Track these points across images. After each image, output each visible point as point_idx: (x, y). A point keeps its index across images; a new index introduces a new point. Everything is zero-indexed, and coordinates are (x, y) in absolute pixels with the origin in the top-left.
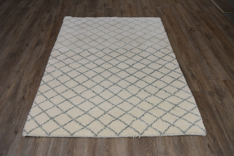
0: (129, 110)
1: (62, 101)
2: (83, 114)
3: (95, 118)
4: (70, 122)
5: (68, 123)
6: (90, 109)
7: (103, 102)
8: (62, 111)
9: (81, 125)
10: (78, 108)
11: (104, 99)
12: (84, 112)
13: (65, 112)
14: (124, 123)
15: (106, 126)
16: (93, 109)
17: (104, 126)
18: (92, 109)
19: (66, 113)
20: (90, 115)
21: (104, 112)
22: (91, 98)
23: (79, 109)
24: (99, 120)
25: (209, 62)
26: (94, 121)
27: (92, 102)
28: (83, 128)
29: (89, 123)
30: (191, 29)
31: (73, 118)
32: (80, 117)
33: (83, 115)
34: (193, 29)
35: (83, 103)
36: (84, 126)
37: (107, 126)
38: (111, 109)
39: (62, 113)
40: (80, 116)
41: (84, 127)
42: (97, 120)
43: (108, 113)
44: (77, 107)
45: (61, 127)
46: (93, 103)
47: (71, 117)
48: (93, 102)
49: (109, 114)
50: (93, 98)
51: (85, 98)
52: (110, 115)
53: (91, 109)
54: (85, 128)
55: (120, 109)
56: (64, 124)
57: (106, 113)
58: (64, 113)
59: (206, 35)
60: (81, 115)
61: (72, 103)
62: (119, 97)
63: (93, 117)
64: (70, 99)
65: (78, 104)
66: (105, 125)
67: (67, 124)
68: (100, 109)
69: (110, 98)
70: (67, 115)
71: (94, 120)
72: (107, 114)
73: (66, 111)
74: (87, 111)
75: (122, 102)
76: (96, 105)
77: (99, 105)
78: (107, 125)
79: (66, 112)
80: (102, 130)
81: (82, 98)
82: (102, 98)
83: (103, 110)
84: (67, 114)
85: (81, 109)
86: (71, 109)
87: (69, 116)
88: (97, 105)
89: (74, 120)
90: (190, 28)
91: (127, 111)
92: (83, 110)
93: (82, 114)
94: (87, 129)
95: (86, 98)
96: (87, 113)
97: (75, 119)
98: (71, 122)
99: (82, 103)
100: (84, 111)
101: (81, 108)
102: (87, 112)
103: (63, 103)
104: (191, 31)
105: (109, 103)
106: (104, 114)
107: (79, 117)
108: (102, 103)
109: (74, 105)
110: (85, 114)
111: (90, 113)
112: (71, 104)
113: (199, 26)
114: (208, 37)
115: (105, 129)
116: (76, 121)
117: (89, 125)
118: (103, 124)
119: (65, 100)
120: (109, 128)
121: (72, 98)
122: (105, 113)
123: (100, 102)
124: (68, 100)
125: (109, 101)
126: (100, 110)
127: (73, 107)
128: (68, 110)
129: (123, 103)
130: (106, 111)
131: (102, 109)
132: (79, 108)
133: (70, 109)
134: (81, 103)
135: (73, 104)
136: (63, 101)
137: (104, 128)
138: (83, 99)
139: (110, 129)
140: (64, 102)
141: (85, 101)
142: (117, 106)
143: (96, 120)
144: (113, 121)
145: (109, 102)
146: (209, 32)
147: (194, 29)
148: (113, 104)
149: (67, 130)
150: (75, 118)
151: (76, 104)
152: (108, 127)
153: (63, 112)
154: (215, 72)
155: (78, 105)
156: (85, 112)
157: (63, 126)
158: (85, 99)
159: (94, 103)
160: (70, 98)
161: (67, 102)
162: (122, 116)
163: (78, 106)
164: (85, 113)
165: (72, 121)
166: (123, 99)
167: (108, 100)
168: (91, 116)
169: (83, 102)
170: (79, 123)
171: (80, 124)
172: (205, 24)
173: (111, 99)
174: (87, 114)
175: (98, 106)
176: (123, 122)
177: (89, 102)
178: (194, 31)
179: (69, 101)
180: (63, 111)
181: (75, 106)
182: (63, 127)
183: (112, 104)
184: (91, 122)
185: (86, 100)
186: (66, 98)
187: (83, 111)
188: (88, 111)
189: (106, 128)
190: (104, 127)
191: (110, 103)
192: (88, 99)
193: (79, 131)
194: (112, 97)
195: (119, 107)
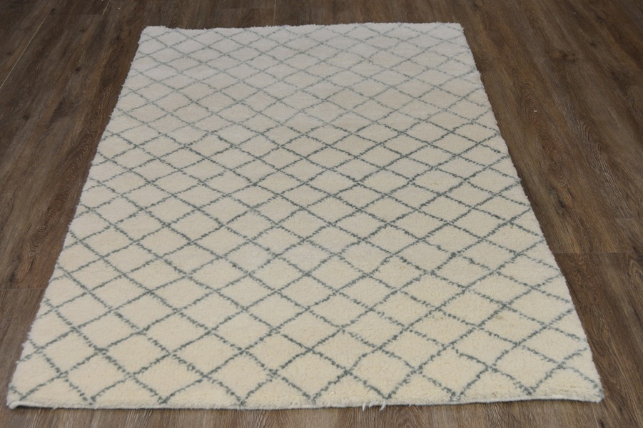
0: (349, 323)
1: (133, 298)
2: (202, 337)
3: (240, 349)
4: (158, 361)
5: (151, 364)
6: (222, 320)
7: (265, 298)
8: (134, 328)
9: (194, 371)
10: (185, 318)
11: (269, 288)
12: (203, 328)
13: (141, 329)
14: (333, 363)
15: (275, 373)
16: (234, 319)
17: (268, 372)
18: (229, 321)
19: (145, 335)
20: (222, 338)
21: (269, 330)
22: (228, 285)
23: (188, 321)
24: (250, 355)
25: (619, 160)
26: (236, 358)
27: (229, 299)
28: (199, 381)
29: (219, 364)
30: (565, 56)
31: (167, 349)
32: (191, 345)
33: (199, 339)
34: (570, 58)
35: (202, 301)
36: (202, 374)
37: (278, 373)
38: (290, 320)
39: (132, 335)
40: (191, 342)
41: (204, 376)
42: (244, 354)
43: (282, 333)
44: (182, 315)
45: (130, 377)
46: (233, 301)
47: (161, 346)
48: (233, 298)
49: (286, 336)
50: (232, 284)
51: (209, 285)
52: (286, 339)
53: (226, 321)
54: (205, 379)
55: (322, 317)
56: (137, 369)
57: (275, 331)
58: (139, 333)
59: (613, 73)
60: (194, 338)
61: (165, 303)
62: (319, 281)
63: (232, 345)
64: (158, 288)
65: (185, 305)
66: (270, 370)
67: (150, 369)
68: (256, 318)
69: (289, 284)
70: (149, 339)
71: (236, 355)
72: (278, 335)
73: (146, 327)
74: (214, 326)
75: (328, 298)
76: (243, 308)
77: (251, 306)
78: (277, 370)
79: (145, 332)
80: (260, 386)
81: (198, 285)
82: (264, 284)
83: (265, 322)
84: (149, 337)
85: (194, 322)
86: (162, 319)
87: (156, 343)
88: (247, 308)
89: (170, 356)
90: (561, 52)
91: (343, 326)
92: (201, 323)
93: (198, 336)
94: (213, 383)
95: (211, 286)
96: (213, 332)
97: (175, 351)
98: (163, 362)
99: (199, 300)
100: (202, 326)
101: (193, 318)
102: (215, 329)
103: (137, 301)
104: (562, 61)
105: (285, 300)
106: (270, 335)
107: (188, 344)
108: (261, 302)
109: (171, 307)
110: (205, 337)
111: (221, 331)
112: (161, 304)
113: (593, 44)
114: (620, 81)
115: (271, 381)
116: (179, 358)
117: (219, 370)
118: (263, 365)
119: (144, 294)
120: (284, 379)
121: (166, 287)
122: (271, 331)
124: (153, 294)
125: (284, 294)
126: (257, 322)
127: (168, 316)
128: (153, 324)
129: (329, 301)
130: (275, 327)
131: (260, 320)
132: (189, 318)
133: (157, 321)
134: (195, 303)
135: (168, 305)
136: (137, 296)
137: (269, 378)
138: (201, 287)
139: (287, 381)
140: (138, 298)
141: (207, 295)
142: (312, 309)
143: (241, 353)
144: (297, 356)
145: (286, 297)
146: (623, 64)
147: (574, 55)
148: (296, 304)
149: (150, 387)
150: (175, 349)
151: (177, 304)
152: (279, 376)
153: (137, 331)
154: (636, 192)
155: (185, 308)
156: (206, 328)
157: (135, 373)
158: (207, 287)
159: (236, 301)
160: (159, 286)
161: (148, 297)
162: (327, 342)
163: (184, 311)
164: (207, 334)
165: (164, 357)
166: (330, 288)
167: (283, 291)
168: (225, 342)
169: (202, 298)
170: (188, 363)
171: (191, 368)
172: (612, 39)
173: (290, 286)
174: (213, 336)
175: (249, 310)
176: (330, 359)
177: (222, 298)
178: (574, 61)
179: (156, 296)
180: (136, 326)
181: (175, 311)
182: (135, 379)
183: (293, 304)
184: (227, 362)
185: (211, 291)
186: (145, 288)
187: (199, 328)
188: (218, 327)
189: (274, 380)
190: (268, 375)
191: (289, 299)
192: (218, 290)
193: (187, 389)
194: (293, 282)
195: (318, 314)
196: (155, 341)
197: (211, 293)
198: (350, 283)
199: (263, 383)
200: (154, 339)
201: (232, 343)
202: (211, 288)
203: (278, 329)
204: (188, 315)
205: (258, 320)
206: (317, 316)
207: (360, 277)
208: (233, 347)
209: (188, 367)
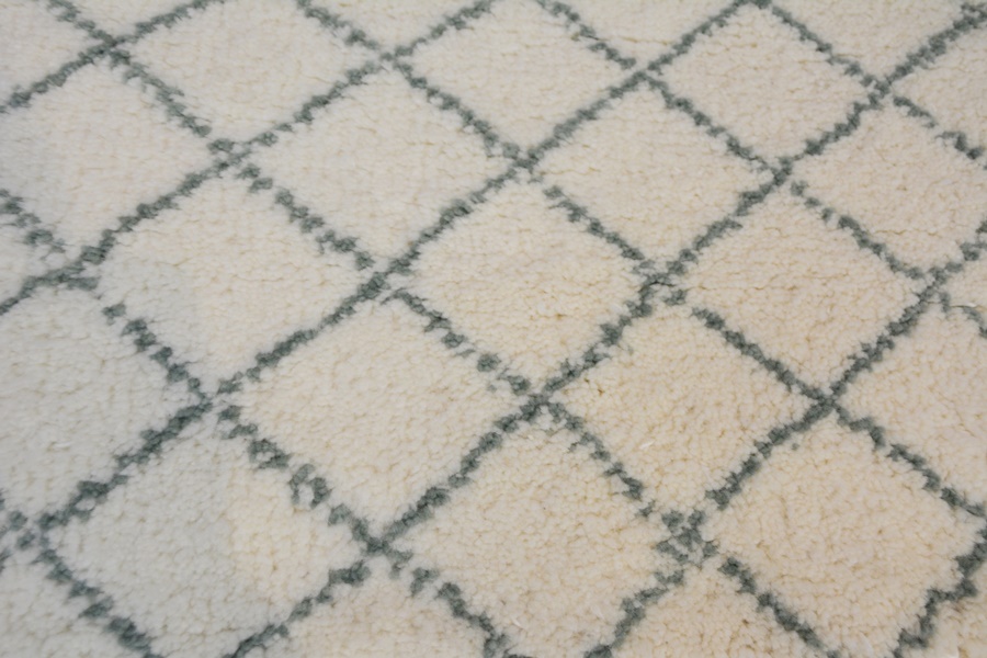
0: (958, 257)
1: (39, 76)
2: (346, 309)
3: (521, 386)
4: (154, 443)
5: (123, 460)
6: (430, 219)
7: (601, 104)
8: (42, 248)
9: (323, 511)
10: (267, 196)
11: (611, 54)
12: (349, 258)
13: (73, 253)
14: (932, 482)
15: (690, 536)
16: (484, 214)
17: (662, 533)
18: (459, 222)
19: (88, 285)
20: (438, 320)
21: (638, 281)
22: (439, 31)
23: (282, 214)
24: (574, 424)
26: (510, 442)
27: (450, 103)
28: (353, 576)
29: (438, 477)
31: (194, 372)
32: (300, 353)
33: (334, 319)
35: (336, 106)
36: (360, 529)
37: (707, 532)
38: (717, 229)
39: (28, 288)
40: (299, 337)
41: (374, 547)
42: (545, 419)
43: (695, 299)
44: (257, 180)
45: (24, 544)
46: (468, 117)
47: (166, 353)
48: (468, 101)
49: (714, 322)
50: (457, 23)
51: (361, 23)
52: (716, 336)
53: (446, 220)
54: (379, 565)
55: (845, 222)
56: (59, 500)
57: (664, 292)
58: (61, 278)
60: (312, 315)
61: (176, 110)
62: (806, 35)
63: (487, 363)
64: (145, 28)
65: (263, 127)
66: (672, 520)
67: (116, 494)
68: (576, 213)
69: (688, 40)
70: (112, 312)
71: (507, 425)
72: (682, 311)
73: (94, 240)
74: (399, 249)
75: (854, 122)
76: (511, 150)
77: (549, 145)
78: (698, 519)
79: (90, 270)
80: (633, 615)
81: (315, 22)
82: (586, 32)
83: (614, 239)
84: (112, 300)
85: (307, 220)
86: (166, 202)
87: (141, 334)
88: (533, 158)
89: (210, 418)
91: (938, 275)
92: (339, 224)
93: (330, 301)
94: (415, 589)
95: (373, 33)
96: (396, 281)
97: (230, 387)
98: (177, 454)
99: (322, 102)
100: (345, 245)
101: (301, 199)
102: (402, 265)
103: (54, 93)
105: (685, 122)
106: (642, 310)
107: (284, 349)
108: (588, 126)
109: (201, 131)
110: (364, 308)
111: (434, 278)
112: (160, 113)
115: (678, 579)
116: (249, 430)
117: (439, 512)
118: (635, 489)
119: (85, 60)
120: (732, 567)
121: (181, 25)
122: (645, 291)
123: (563, 111)
124: (123, 58)
125: (679, 90)
126: (577, 238)
127: (192, 183)
128: (128, 223)
129: (860, 132)
130: (661, 268)
131: (595, 228)
132: (285, 199)
133: (144, 212)
134: (305, 116)
135: (189, 122)
136: (54, 66)
137: (667, 564)
138: (327, 35)
139: (748, 584)
140: (58, 79)
141: (355, 77)
142: (800, 171)
143: (530, 414)
144: (778, 436)
145: (684, 104)
148: (735, 148)
149: (121, 611)
150: (227, 373)
151: (235, 120)
152: (710, 550)
153: (57, 262)
155: (267, 139)
156: (363, 261)
157: (48, 521)
158: (356, 38)
159: (480, 115)
160: (146, 18)
161: (101, 74)
162: (890, 359)
163: (263, 158)
164: (371, 290)
165: (182, 420)
166: (854, 69)
167: (670, 74)
168: (452, 340)
169: (335, 92)
170: (294, 464)
171: (307, 494)
173: (696, 49)
174: (398, 306)
175: (542, 165)
176: (916, 462)
177: (419, 96)
179: (137, 71)
180: (47, 236)
181: (226, 155)
182: (49, 556)
183: (719, 144)
184: (470, 463)
185: (373, 56)
186: (88, 26)
187: (334, 257)
188: (414, 255)
189: (691, 575)
190: (663, 547)
191: (700, 119)
192: (401, 51)
193: (298, 629)
194: (704, 29)
195: (827, 200)
196: (137, 326)
197: (369, 69)
198: (923, 52)
199: (645, 596)
200: (133, 313)
201: (485, 347)
202: (372, 45)
203: (674, 279)
204: (282, 181)
205: (584, 224)
206: (826, 216)
207: (958, 26)
208: (491, 376)
209: (295, 482)
